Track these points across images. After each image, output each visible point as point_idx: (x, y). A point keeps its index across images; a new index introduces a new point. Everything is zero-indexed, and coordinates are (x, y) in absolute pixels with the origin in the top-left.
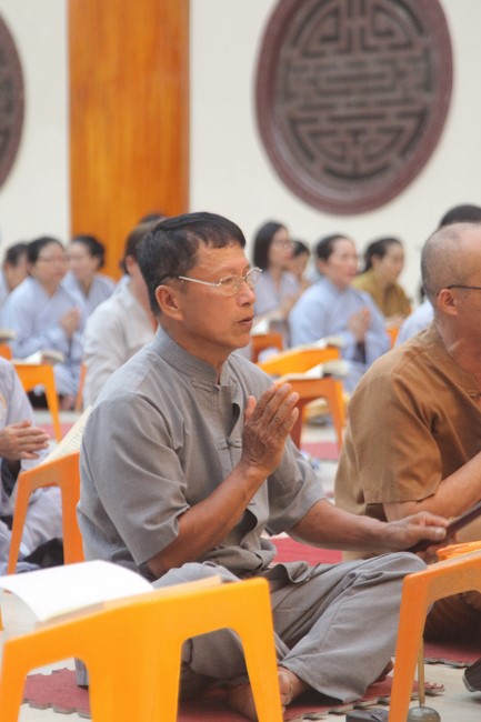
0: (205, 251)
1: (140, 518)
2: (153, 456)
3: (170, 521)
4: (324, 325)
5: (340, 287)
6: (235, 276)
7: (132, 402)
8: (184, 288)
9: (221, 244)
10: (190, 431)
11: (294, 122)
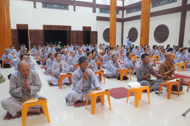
0: (146, 56)
1: (140, 77)
2: (141, 72)
3: (142, 77)
4: (157, 53)
5: (159, 50)
6: (148, 58)
7: (140, 68)
8: (144, 59)
9: (147, 56)
10: (145, 70)
11: (157, 36)
